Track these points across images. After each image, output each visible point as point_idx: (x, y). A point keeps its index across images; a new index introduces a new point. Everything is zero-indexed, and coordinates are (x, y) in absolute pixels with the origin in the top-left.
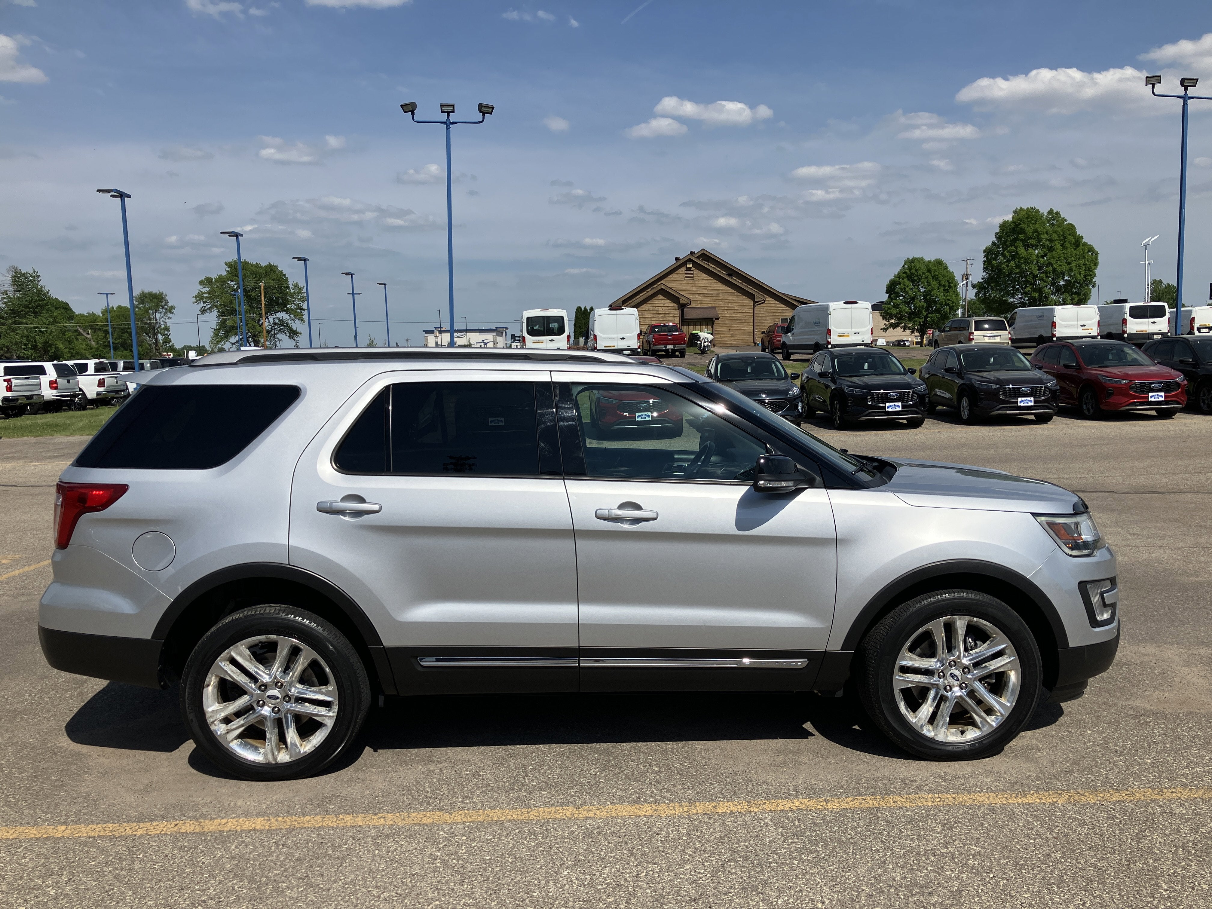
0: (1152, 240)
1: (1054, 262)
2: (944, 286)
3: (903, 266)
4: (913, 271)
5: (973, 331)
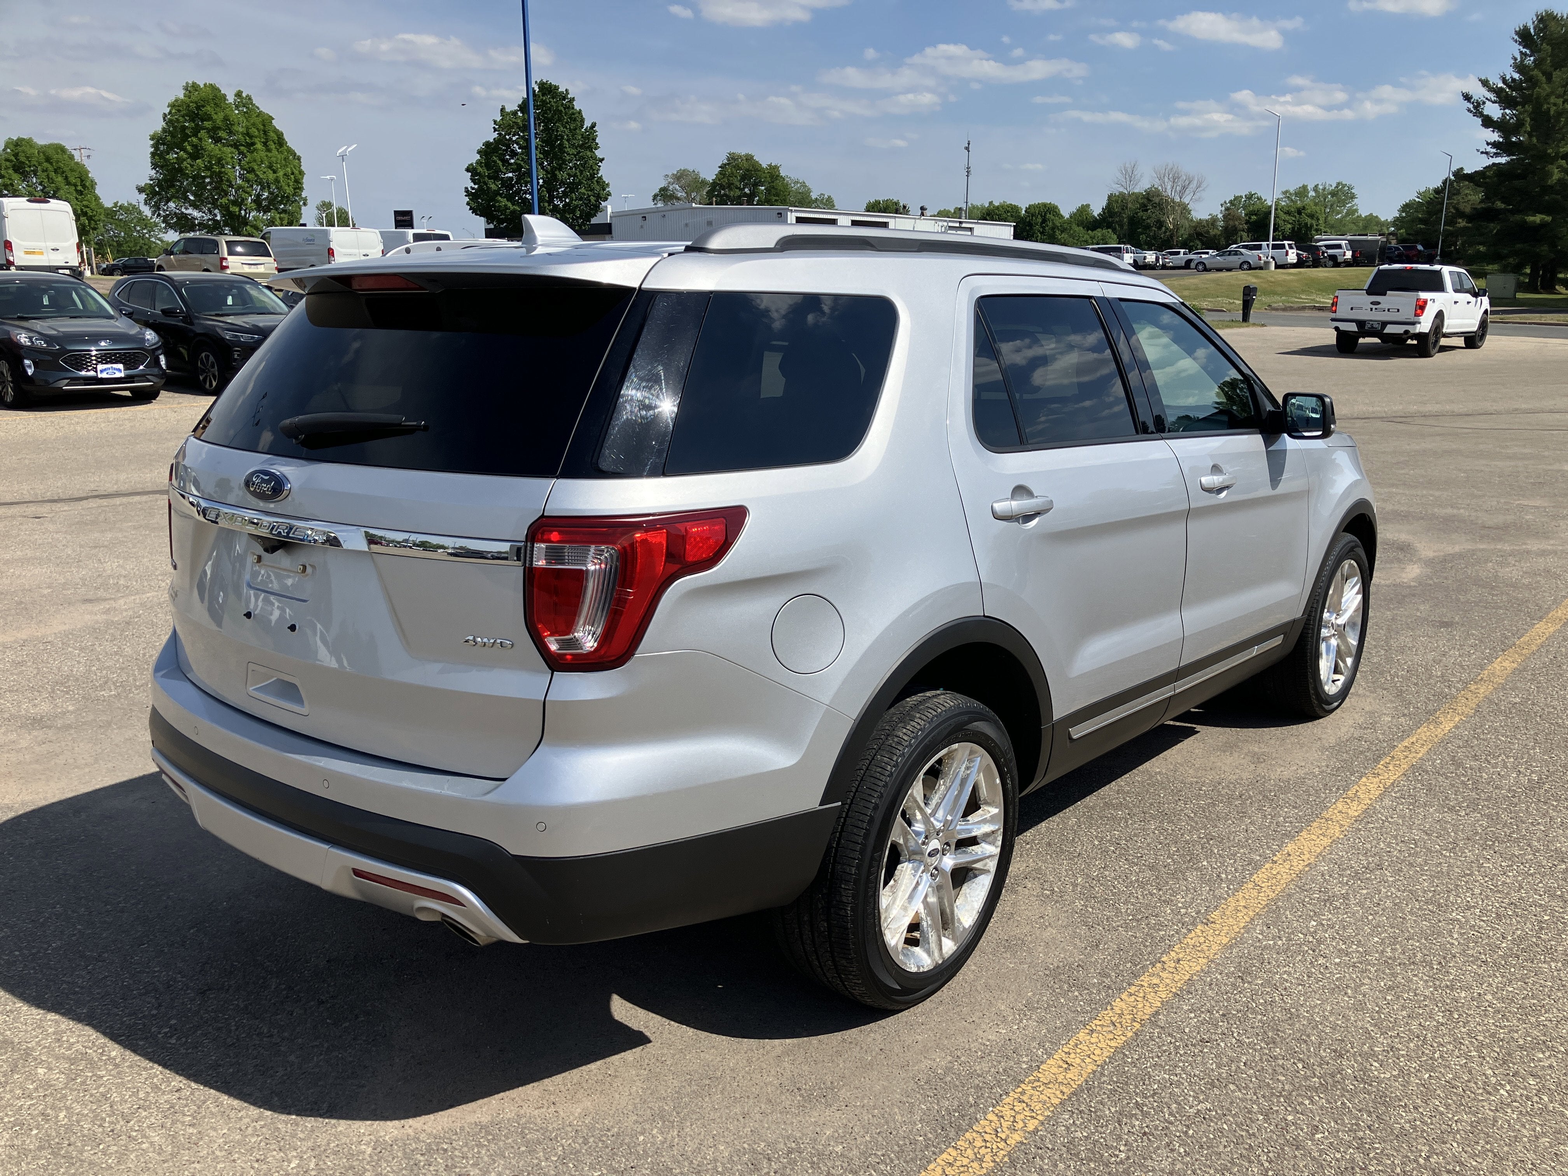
0: (350, 149)
1: (256, 167)
2: (75, 185)
3: (4, 150)
4: (23, 159)
5: (226, 255)
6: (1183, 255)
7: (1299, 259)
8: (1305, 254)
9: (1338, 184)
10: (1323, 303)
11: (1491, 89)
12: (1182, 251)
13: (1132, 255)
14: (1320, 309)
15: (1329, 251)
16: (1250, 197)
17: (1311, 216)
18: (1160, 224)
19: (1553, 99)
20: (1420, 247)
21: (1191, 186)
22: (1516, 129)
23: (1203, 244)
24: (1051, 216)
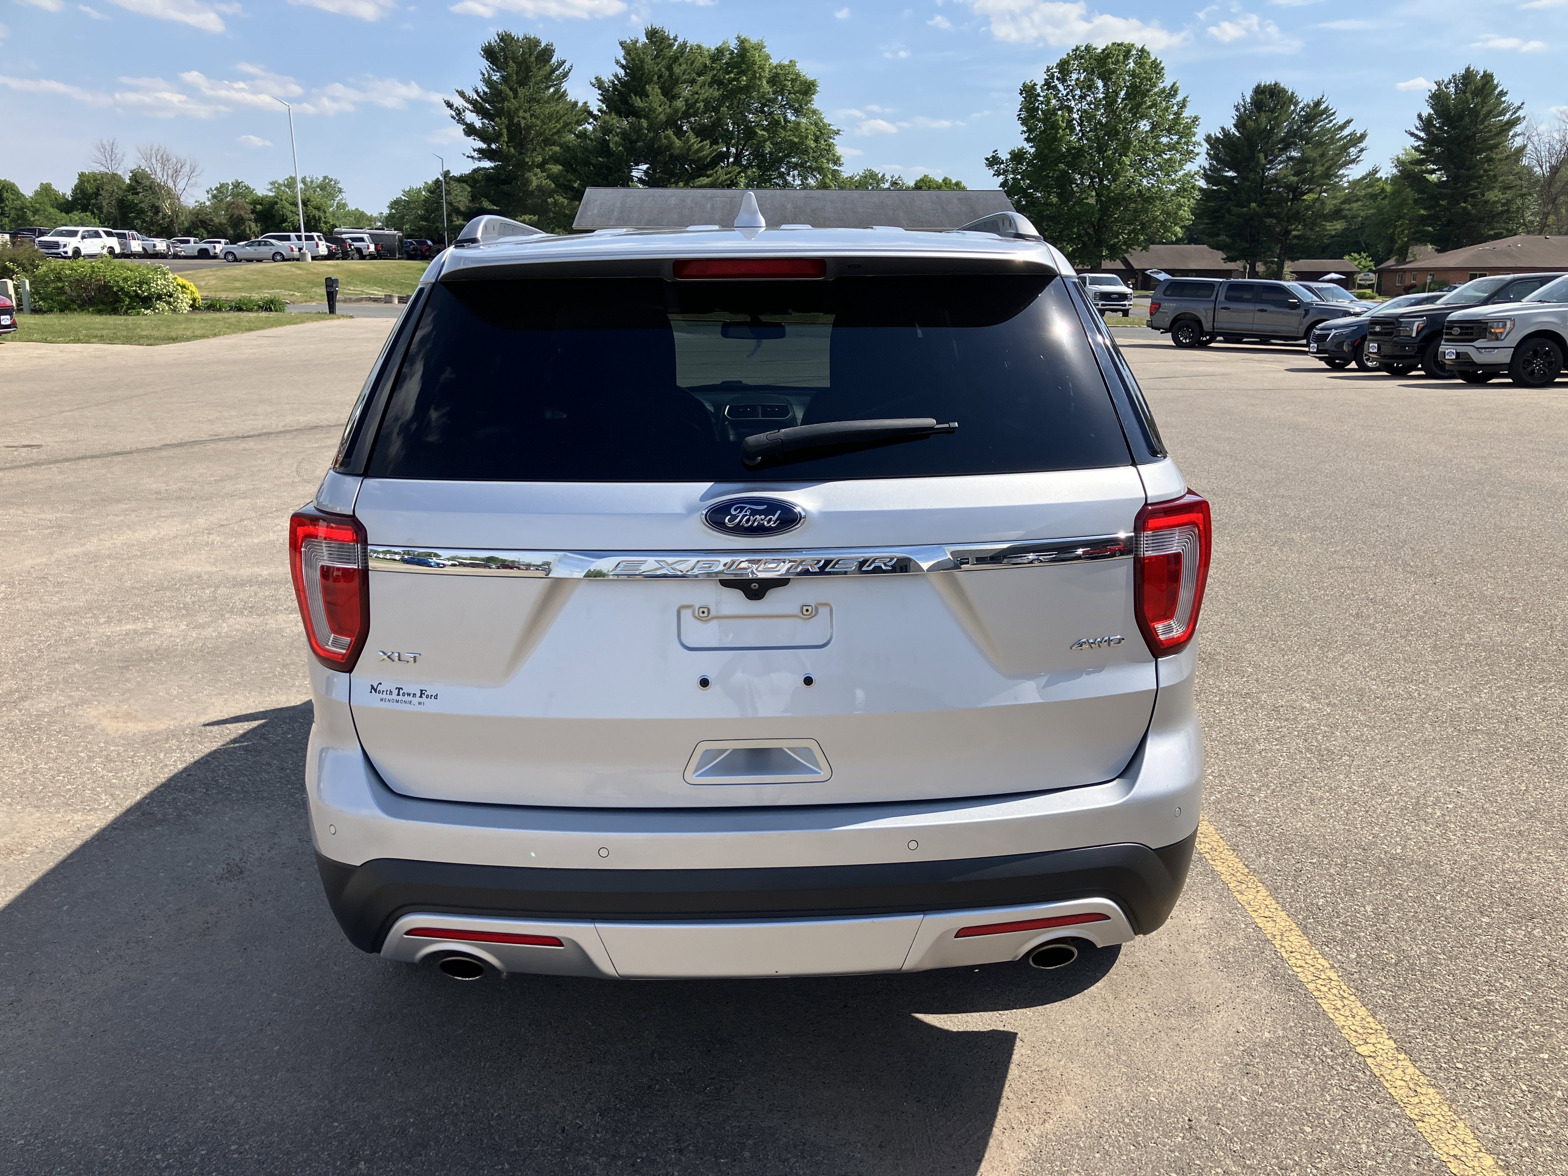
6: (193, 245)
7: (329, 250)
8: (334, 246)
9: (325, 178)
10: (372, 294)
11: (468, 100)
12: (192, 239)
13: (140, 242)
14: (376, 300)
15: (355, 244)
16: (237, 185)
17: (318, 208)
18: (156, 210)
19: (521, 113)
20: (429, 243)
21: (183, 170)
22: (496, 137)
23: (209, 232)
24: (9, 194)
